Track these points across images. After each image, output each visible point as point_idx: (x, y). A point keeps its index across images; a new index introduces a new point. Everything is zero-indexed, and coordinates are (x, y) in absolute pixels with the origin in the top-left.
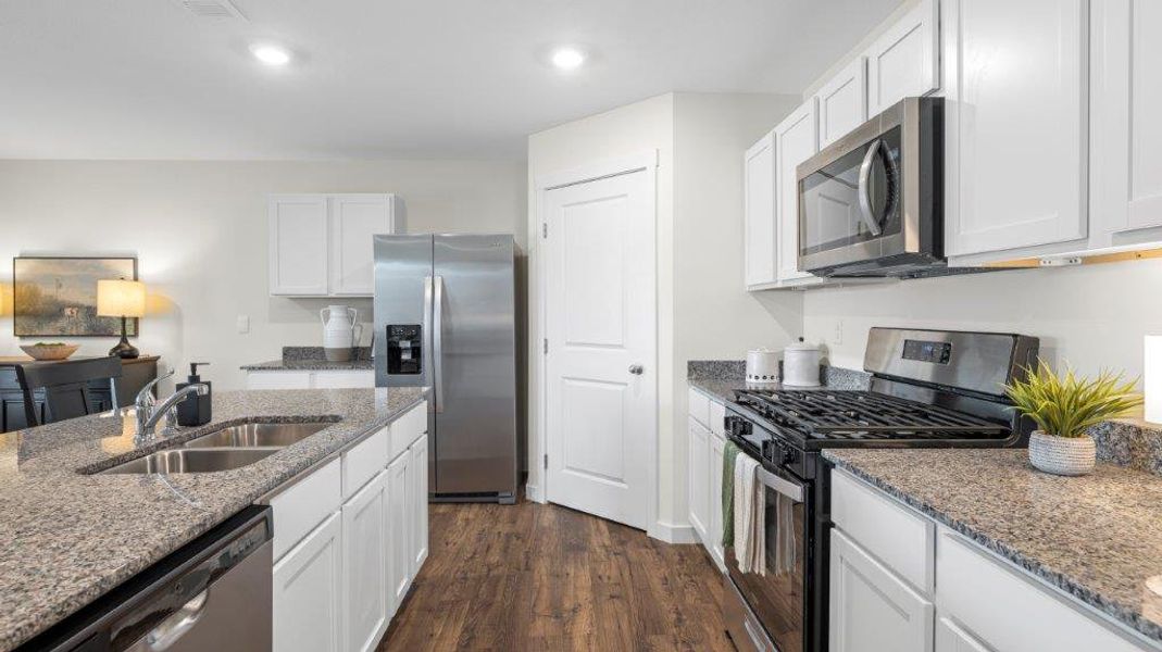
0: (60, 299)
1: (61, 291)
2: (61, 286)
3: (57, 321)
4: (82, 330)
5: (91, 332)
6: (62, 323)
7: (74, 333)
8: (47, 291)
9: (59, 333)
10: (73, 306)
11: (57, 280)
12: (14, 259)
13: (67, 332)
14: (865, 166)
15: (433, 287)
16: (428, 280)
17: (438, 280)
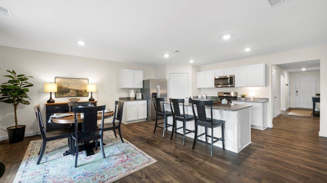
0: (69, 88)
1: (69, 86)
2: (69, 85)
3: (68, 93)
4: (75, 95)
5: (77, 96)
6: (69, 94)
7: (73, 96)
8: (65, 86)
9: (69, 96)
10: (72, 90)
11: (68, 84)
12: (55, 78)
13: (71, 96)
14: (229, 79)
15: (158, 87)
16: (158, 86)
17: (159, 86)
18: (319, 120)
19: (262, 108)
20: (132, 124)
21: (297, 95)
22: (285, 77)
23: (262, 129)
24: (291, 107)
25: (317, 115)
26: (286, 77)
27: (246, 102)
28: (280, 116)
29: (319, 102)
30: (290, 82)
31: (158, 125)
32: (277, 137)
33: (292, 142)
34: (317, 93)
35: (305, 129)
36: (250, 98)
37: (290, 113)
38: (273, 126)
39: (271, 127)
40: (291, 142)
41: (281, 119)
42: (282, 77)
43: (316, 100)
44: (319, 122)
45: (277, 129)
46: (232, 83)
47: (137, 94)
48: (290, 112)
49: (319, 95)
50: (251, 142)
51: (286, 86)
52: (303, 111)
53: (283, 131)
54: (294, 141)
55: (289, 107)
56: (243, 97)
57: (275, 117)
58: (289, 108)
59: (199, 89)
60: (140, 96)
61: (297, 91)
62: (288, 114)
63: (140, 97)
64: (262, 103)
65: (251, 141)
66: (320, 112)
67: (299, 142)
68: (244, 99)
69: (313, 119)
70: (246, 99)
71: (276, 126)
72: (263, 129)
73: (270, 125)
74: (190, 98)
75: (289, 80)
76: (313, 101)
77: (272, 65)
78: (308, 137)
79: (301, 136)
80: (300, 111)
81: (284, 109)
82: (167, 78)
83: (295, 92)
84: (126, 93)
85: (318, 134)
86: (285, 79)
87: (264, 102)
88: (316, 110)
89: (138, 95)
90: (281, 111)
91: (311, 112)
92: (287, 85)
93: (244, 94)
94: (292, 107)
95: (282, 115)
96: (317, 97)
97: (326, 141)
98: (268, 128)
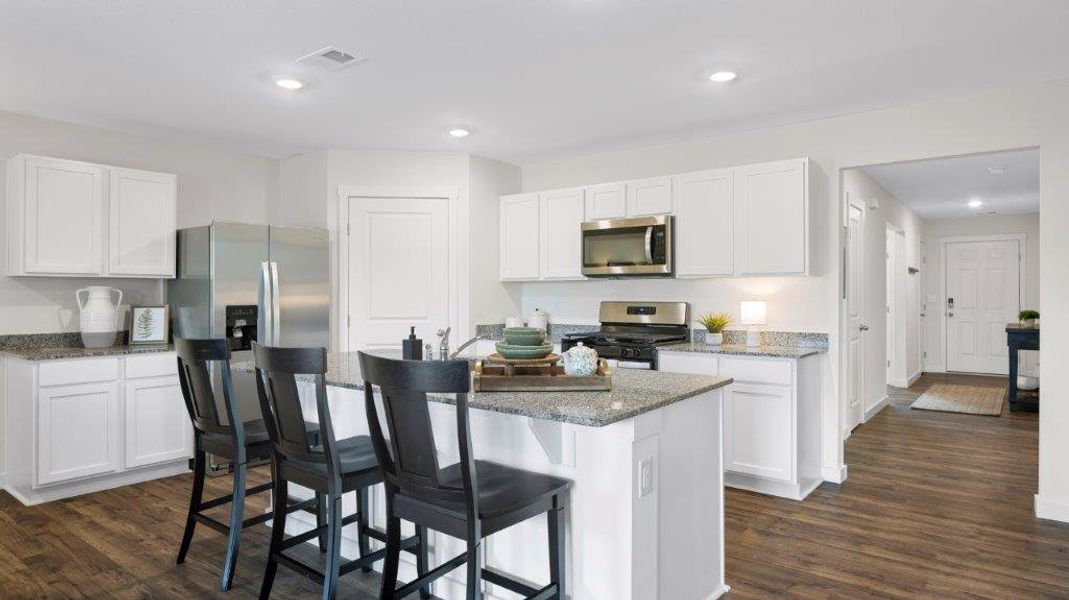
14: (648, 236)
15: (270, 271)
16: (265, 265)
17: (274, 265)
18: (1036, 428)
19: (795, 387)
20: (70, 505)
21: (951, 315)
22: (902, 233)
23: (797, 495)
24: (928, 369)
25: (1025, 405)
26: (906, 234)
27: (722, 357)
28: (882, 417)
29: (1036, 347)
30: (924, 260)
31: (204, 513)
32: (858, 540)
33: (923, 563)
34: (1023, 309)
35: (980, 480)
36: (745, 333)
37: (926, 401)
38: (849, 470)
39: (839, 481)
40: (920, 567)
41: (885, 433)
42: (891, 234)
43: (1024, 338)
44: (1036, 441)
45: (862, 492)
46: (664, 254)
47: (139, 312)
48: (922, 391)
49: (1033, 315)
50: (727, 588)
51: (911, 278)
52: (972, 388)
53: (885, 499)
54: (931, 557)
55: (920, 371)
56: (713, 327)
57: (863, 420)
58: (923, 374)
59: (514, 286)
60: (155, 324)
61: (951, 301)
62: (916, 404)
63: (159, 332)
64: (794, 362)
65: (727, 582)
66: (1037, 390)
67: (953, 566)
68: (719, 337)
69: (1012, 426)
70: (729, 338)
71: (859, 471)
72: (802, 491)
73: (833, 469)
74: (413, 336)
75: (922, 249)
76: (1010, 343)
77: (842, 170)
78: (994, 526)
79: (964, 525)
80: (962, 389)
81: (900, 377)
82: (331, 226)
83: (943, 301)
84: (56, 308)
85: (1031, 509)
86: (902, 246)
87: (804, 356)
88: (1021, 382)
89: (147, 319)
90: (891, 387)
91: (1003, 392)
92: (912, 271)
93: (716, 314)
94: (931, 368)
95: (893, 408)
96: (1026, 324)
97: (1065, 545)
98: (825, 484)
